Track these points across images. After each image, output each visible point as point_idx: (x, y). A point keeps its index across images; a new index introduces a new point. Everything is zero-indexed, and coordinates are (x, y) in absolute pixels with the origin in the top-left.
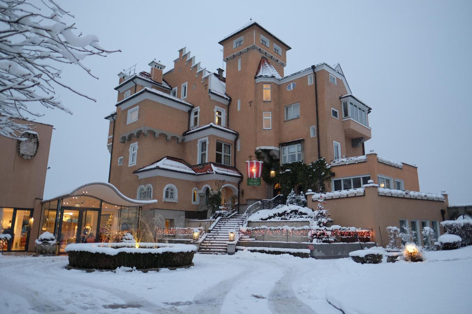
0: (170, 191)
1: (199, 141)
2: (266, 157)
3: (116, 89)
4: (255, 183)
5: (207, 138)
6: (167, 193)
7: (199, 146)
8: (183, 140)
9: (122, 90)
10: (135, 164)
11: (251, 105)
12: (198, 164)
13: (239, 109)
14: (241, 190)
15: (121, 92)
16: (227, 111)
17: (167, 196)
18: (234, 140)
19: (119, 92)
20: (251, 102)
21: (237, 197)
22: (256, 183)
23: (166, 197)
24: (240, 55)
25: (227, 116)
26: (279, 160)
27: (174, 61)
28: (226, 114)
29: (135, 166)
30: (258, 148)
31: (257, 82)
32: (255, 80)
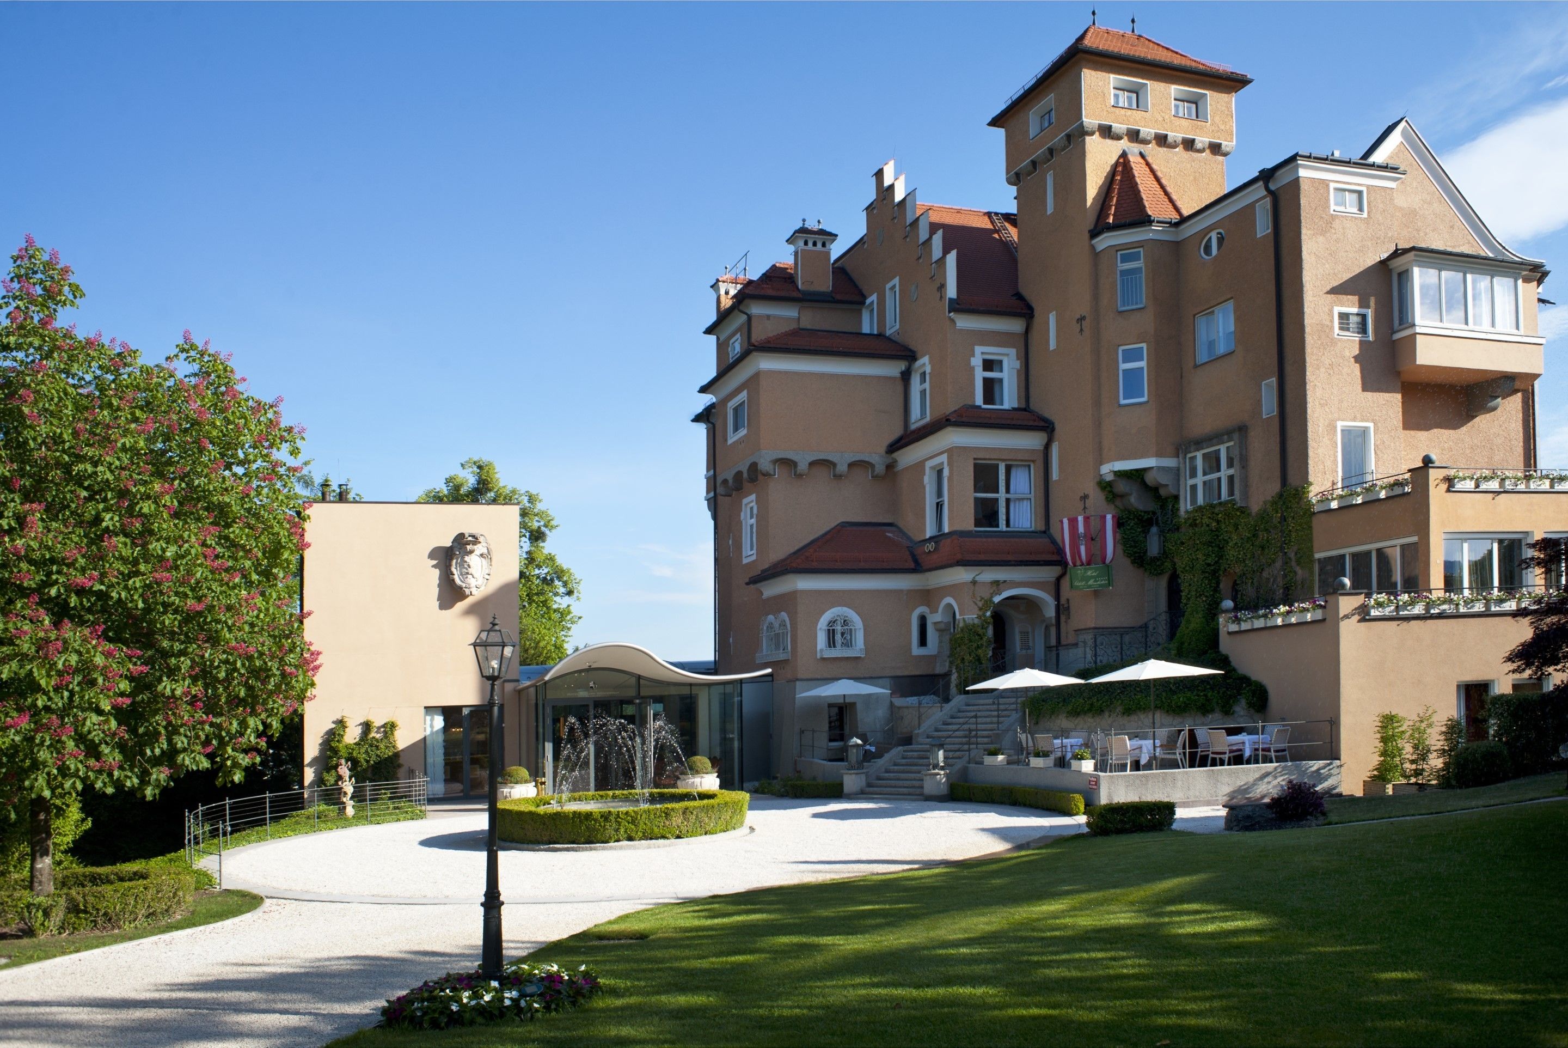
0: (839, 628)
1: (929, 464)
2: (1134, 494)
3: (709, 331)
4: (1091, 582)
5: (944, 458)
6: (831, 634)
7: (929, 480)
8: (890, 467)
9: (726, 331)
10: (754, 558)
11: (1081, 330)
12: (927, 537)
13: (1052, 345)
14: (1063, 601)
15: (722, 339)
16: (1023, 354)
17: (831, 643)
18: (1042, 448)
19: (718, 339)
20: (1082, 319)
21: (1054, 621)
22: (1096, 581)
23: (830, 646)
24: (1049, 160)
25: (1023, 371)
26: (1176, 498)
27: (867, 209)
28: (1017, 364)
29: (754, 561)
30: (1107, 469)
31: (1100, 247)
32: (1094, 242)
